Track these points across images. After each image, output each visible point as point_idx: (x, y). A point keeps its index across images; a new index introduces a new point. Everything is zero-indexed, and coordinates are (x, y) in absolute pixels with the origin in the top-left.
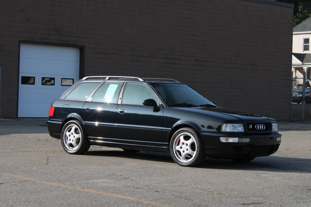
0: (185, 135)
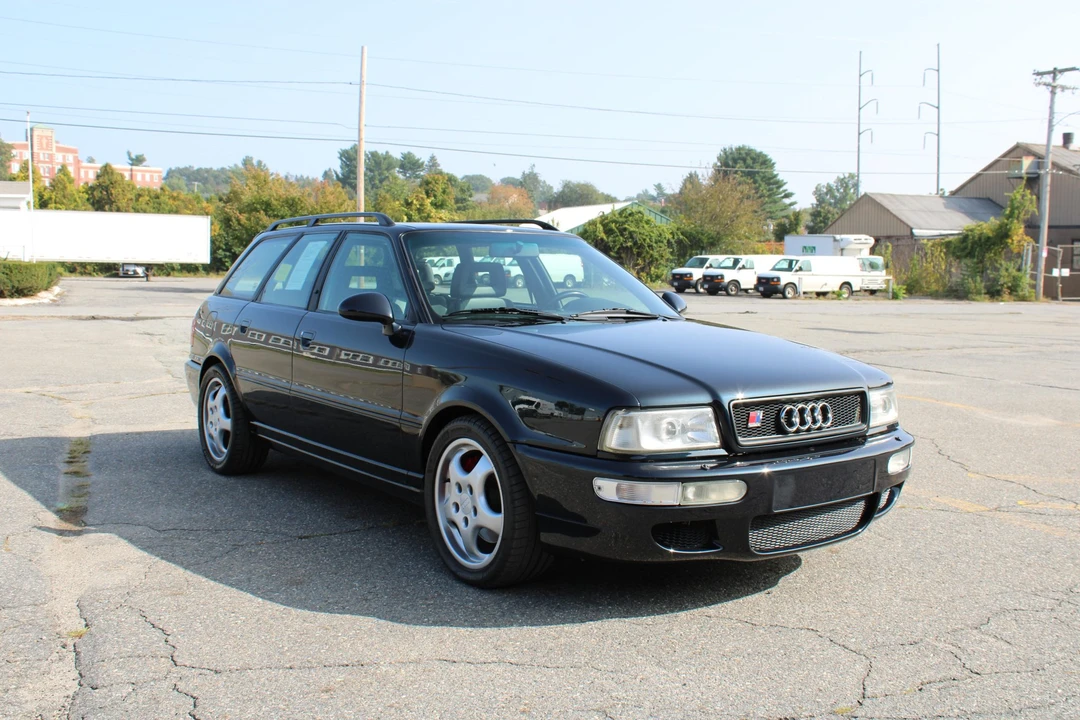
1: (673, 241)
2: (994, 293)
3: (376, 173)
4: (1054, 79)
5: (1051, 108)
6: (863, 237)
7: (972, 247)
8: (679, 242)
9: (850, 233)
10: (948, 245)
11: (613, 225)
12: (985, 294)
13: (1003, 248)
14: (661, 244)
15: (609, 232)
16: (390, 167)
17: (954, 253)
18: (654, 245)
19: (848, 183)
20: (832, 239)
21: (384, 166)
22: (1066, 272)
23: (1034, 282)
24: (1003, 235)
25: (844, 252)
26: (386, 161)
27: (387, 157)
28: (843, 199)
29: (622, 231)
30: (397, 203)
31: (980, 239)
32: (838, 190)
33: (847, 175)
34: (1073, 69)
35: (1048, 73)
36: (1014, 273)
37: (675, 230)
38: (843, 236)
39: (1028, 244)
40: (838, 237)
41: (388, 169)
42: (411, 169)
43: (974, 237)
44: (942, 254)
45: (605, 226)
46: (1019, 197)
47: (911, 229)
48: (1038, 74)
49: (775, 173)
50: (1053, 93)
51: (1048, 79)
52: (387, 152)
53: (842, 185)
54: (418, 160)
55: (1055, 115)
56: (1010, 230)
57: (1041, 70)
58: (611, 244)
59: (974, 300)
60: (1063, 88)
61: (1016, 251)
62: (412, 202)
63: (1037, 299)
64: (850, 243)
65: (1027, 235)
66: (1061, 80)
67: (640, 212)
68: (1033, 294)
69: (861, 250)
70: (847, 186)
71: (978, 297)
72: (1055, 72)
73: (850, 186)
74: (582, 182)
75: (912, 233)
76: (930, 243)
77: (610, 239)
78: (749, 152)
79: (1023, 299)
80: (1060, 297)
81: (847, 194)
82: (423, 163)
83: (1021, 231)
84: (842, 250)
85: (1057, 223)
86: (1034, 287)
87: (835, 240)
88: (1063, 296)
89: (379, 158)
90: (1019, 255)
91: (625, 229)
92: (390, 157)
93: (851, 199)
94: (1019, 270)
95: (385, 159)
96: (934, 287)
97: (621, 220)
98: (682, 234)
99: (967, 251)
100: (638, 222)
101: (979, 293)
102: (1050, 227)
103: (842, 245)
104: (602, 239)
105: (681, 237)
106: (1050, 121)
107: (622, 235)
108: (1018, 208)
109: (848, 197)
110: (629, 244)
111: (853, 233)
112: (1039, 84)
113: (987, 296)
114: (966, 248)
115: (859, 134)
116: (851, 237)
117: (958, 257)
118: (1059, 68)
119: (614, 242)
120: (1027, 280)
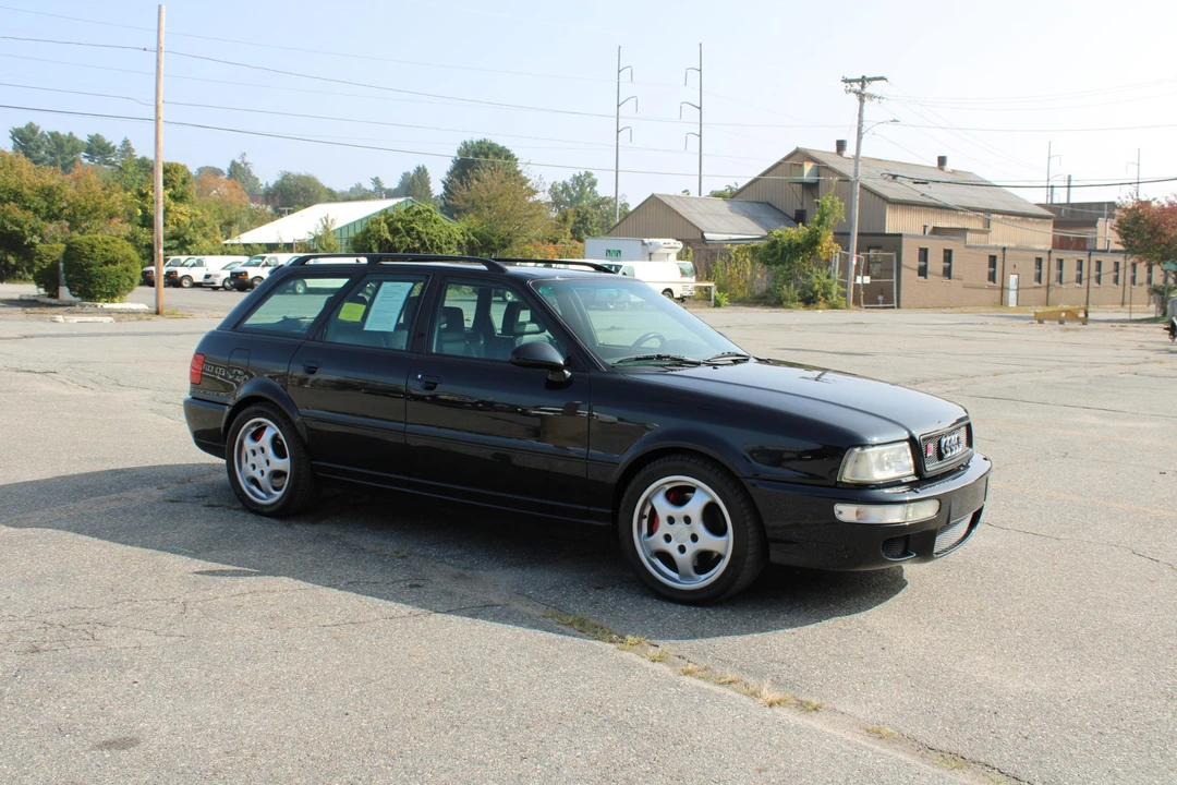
0: (668, 487)
1: (463, 242)
2: (809, 301)
3: (58, 157)
4: (863, 87)
5: (860, 115)
6: (672, 241)
7: (782, 254)
8: (470, 243)
9: (659, 237)
10: (754, 250)
11: (399, 225)
12: (800, 301)
13: (811, 255)
14: (451, 246)
15: (394, 231)
16: (75, 150)
17: (761, 260)
18: (444, 246)
19: (584, 182)
20: (640, 243)
21: (67, 150)
22: (867, 280)
23: (844, 290)
24: (812, 242)
25: (653, 256)
26: (70, 144)
27: (71, 138)
28: (579, 198)
29: (409, 231)
30: (129, 194)
31: (790, 245)
32: (574, 189)
33: (583, 174)
34: (882, 78)
35: (857, 81)
36: (825, 280)
37: (465, 230)
38: (651, 240)
39: (836, 249)
40: (646, 241)
41: (72, 153)
42: (99, 153)
43: (783, 243)
44: (748, 260)
45: (389, 225)
46: (828, 203)
47: (702, 233)
48: (846, 81)
49: (518, 169)
50: (862, 101)
51: (857, 86)
52: (71, 134)
53: (578, 184)
54: (109, 144)
55: (864, 123)
56: (820, 236)
57: (849, 78)
58: (397, 245)
59: (789, 307)
60: (872, 97)
61: (824, 258)
62: (147, 194)
63: (847, 307)
64: (659, 247)
65: (835, 241)
66: (870, 88)
67: (428, 210)
68: (844, 303)
69: (668, 254)
70: (583, 184)
71: (793, 305)
72: (863, 80)
73: (587, 184)
74: (303, 174)
75: (703, 237)
76: (735, 248)
77: (396, 239)
78: (491, 147)
79: (834, 307)
80: (863, 305)
81: (583, 193)
82: (114, 148)
83: (830, 238)
84: (650, 254)
85: (865, 231)
86: (844, 295)
87: (644, 244)
88: (865, 303)
89: (61, 139)
90: (828, 263)
91: (413, 229)
92: (75, 139)
93: (588, 198)
94: (828, 277)
95: (68, 141)
96: (740, 295)
97: (408, 218)
98: (474, 234)
99: (777, 257)
100: (425, 221)
101: (793, 301)
102: (859, 234)
103: (651, 249)
104: (387, 239)
105: (472, 238)
106: (859, 129)
107: (408, 234)
108: (826, 215)
109: (585, 196)
110: (417, 245)
111: (662, 237)
112: (850, 91)
113: (801, 303)
114: (775, 254)
115: (618, 132)
116: (661, 241)
117: (768, 263)
118: (868, 76)
119: (401, 243)
120: (835, 288)
